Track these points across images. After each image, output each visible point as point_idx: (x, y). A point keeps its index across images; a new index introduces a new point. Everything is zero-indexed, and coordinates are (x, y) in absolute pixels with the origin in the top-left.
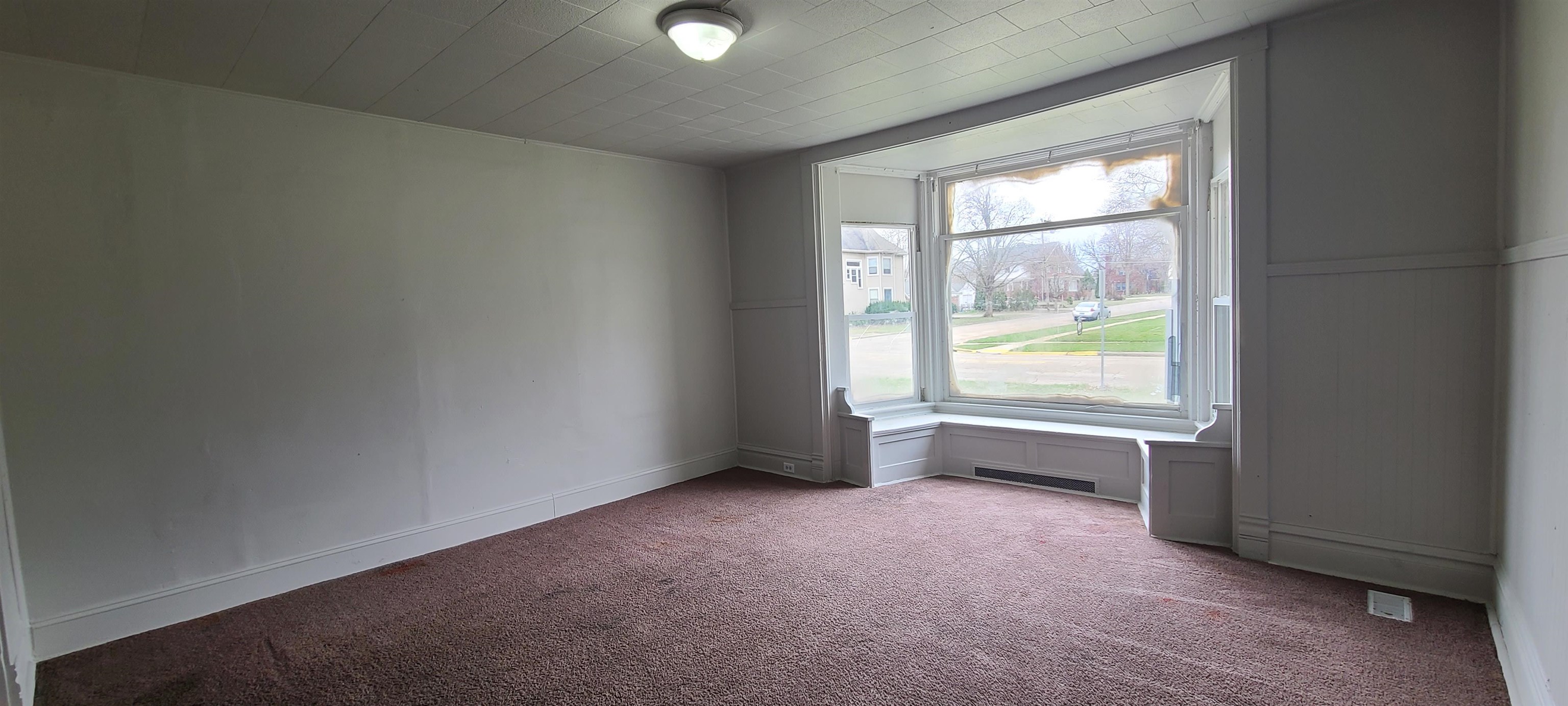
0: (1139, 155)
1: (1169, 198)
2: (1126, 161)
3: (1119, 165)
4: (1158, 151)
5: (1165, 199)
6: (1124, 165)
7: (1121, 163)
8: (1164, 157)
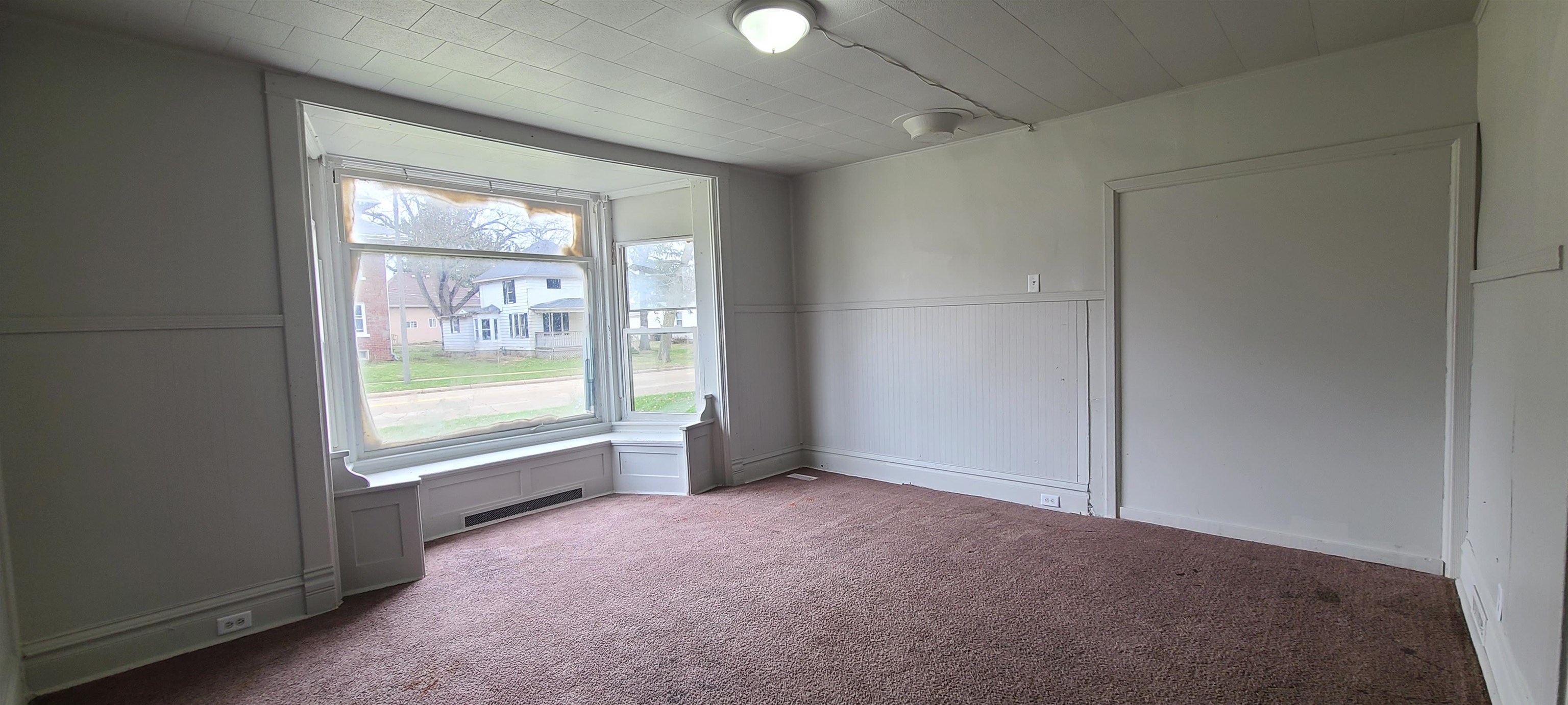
0: (554, 208)
1: (575, 249)
2: (543, 210)
3: (538, 212)
4: (568, 210)
5: (572, 249)
6: (542, 212)
7: (540, 210)
8: (570, 215)
